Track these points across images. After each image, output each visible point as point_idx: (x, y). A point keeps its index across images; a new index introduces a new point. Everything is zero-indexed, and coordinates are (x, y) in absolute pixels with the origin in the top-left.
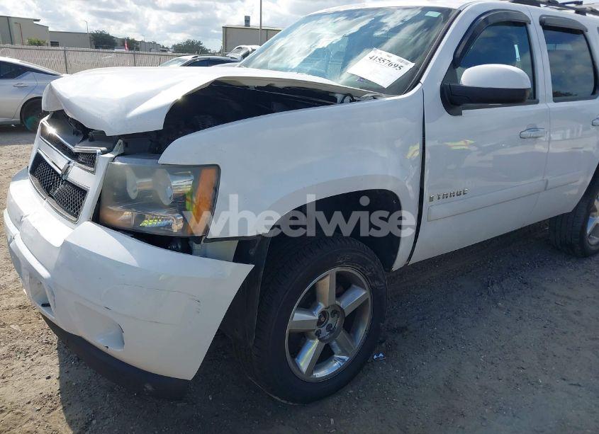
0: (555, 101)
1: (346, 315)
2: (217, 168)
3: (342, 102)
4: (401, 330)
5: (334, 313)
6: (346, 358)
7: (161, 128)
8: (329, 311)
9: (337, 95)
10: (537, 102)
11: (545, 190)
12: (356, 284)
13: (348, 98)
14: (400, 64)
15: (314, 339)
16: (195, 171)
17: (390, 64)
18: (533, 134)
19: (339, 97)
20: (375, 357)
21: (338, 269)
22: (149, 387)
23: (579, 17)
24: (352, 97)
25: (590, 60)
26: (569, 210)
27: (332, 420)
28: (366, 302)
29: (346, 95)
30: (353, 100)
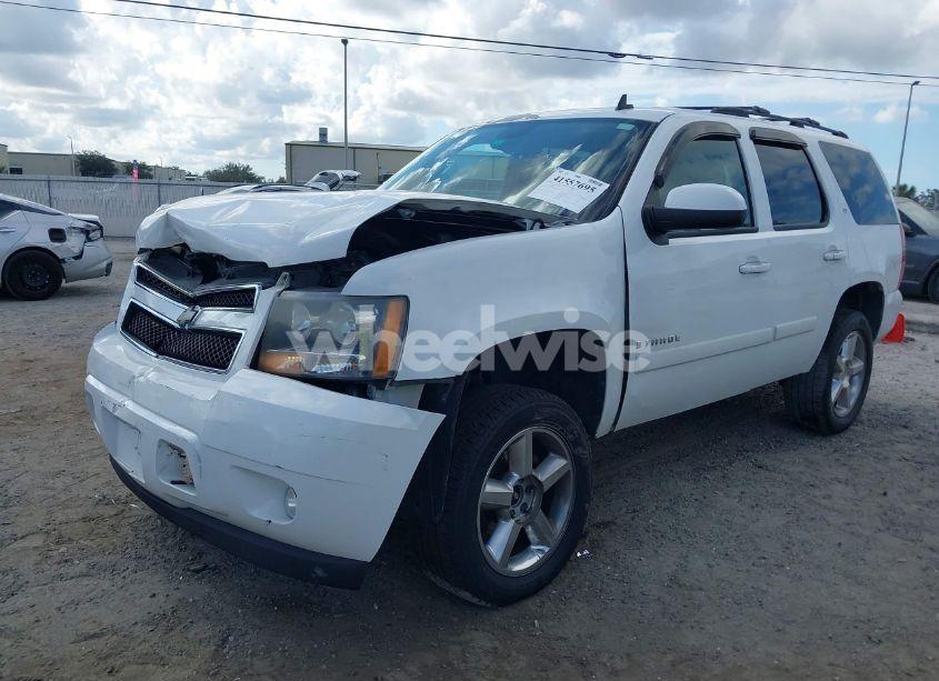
0: (776, 229)
1: (545, 490)
2: (406, 299)
3: (532, 229)
4: (606, 524)
5: (530, 489)
6: (547, 549)
7: (344, 255)
8: (524, 486)
9: (526, 221)
10: (756, 231)
11: (775, 339)
12: (556, 452)
13: (538, 225)
14: (592, 185)
15: (507, 519)
16: (380, 303)
17: (580, 186)
18: (754, 267)
19: (529, 223)
20: (579, 554)
21: (535, 429)
22: (319, 572)
23: (795, 130)
24: (542, 223)
25: (813, 179)
26: (806, 369)
27: (536, 622)
28: (567, 474)
29: (536, 221)
30: (542, 227)
